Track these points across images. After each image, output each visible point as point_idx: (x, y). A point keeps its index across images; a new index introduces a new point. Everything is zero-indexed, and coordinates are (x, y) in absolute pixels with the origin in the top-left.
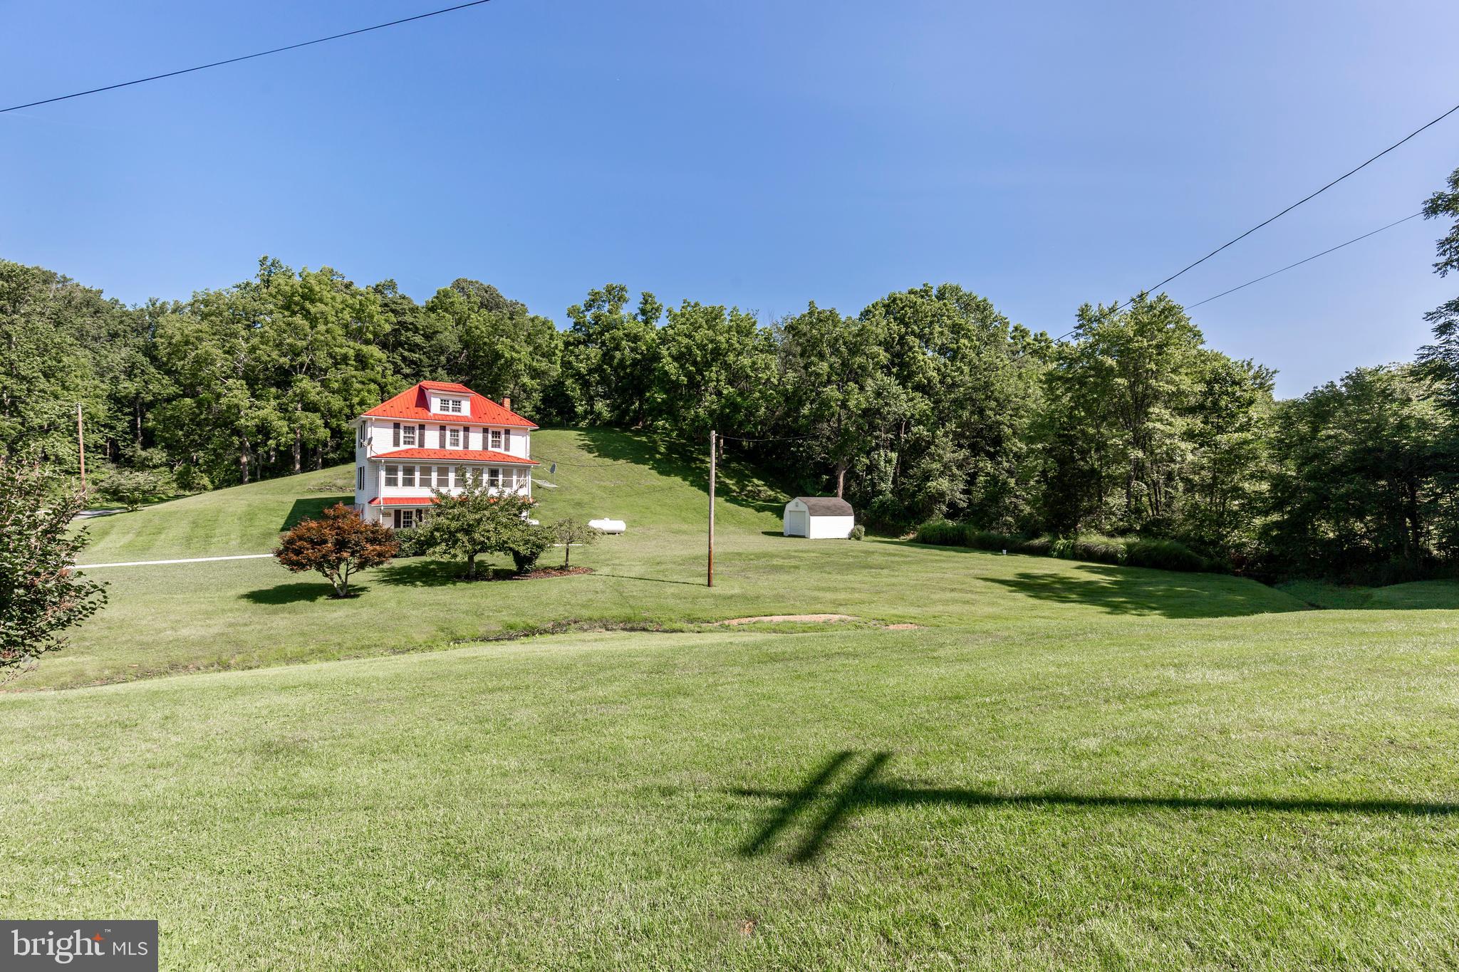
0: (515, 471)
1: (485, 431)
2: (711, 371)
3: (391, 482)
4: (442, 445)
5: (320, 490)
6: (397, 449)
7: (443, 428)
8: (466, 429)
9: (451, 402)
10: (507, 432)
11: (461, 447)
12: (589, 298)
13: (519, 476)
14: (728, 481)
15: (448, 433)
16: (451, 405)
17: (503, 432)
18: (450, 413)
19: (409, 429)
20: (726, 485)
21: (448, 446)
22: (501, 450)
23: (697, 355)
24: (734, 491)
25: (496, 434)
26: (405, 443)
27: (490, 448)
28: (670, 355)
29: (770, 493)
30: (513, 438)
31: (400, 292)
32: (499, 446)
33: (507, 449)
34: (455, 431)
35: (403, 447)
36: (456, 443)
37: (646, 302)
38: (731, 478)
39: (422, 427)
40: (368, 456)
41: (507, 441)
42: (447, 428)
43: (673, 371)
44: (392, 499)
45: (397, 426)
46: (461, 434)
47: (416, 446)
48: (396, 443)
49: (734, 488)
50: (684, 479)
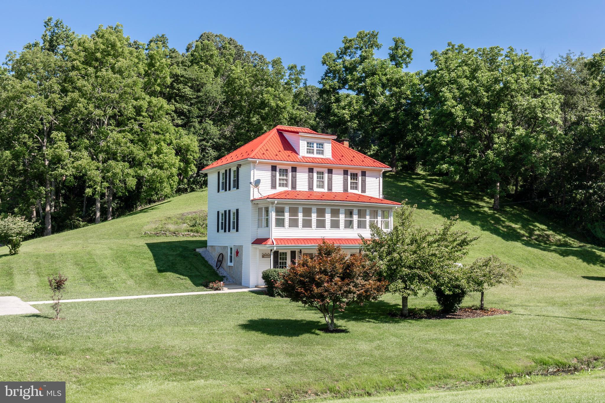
0: (380, 212)
1: (346, 172)
2: (500, 112)
3: (280, 223)
4: (311, 187)
5: (157, 235)
6: (274, 192)
7: (311, 170)
8: (330, 171)
9: (315, 145)
10: (364, 174)
11: (325, 190)
12: (343, 45)
13: (383, 217)
14: (514, 225)
15: (315, 175)
16: (315, 148)
17: (360, 174)
18: (315, 155)
19: (284, 172)
20: (514, 229)
21: (316, 189)
22: (359, 192)
23: (482, 97)
24: (524, 236)
25: (354, 176)
26: (280, 186)
27: (350, 191)
28: (454, 98)
29: (558, 237)
30: (368, 180)
31: (170, 46)
32: (356, 188)
33: (364, 191)
34: (320, 173)
35: (280, 189)
36: (321, 186)
37: (396, 48)
38: (516, 222)
39: (294, 169)
40: (252, 198)
41: (364, 182)
42: (315, 170)
43: (459, 113)
44: (281, 240)
45: (274, 168)
46: (326, 175)
47: (289, 188)
48: (274, 186)
49: (522, 232)
50: (474, 224)
